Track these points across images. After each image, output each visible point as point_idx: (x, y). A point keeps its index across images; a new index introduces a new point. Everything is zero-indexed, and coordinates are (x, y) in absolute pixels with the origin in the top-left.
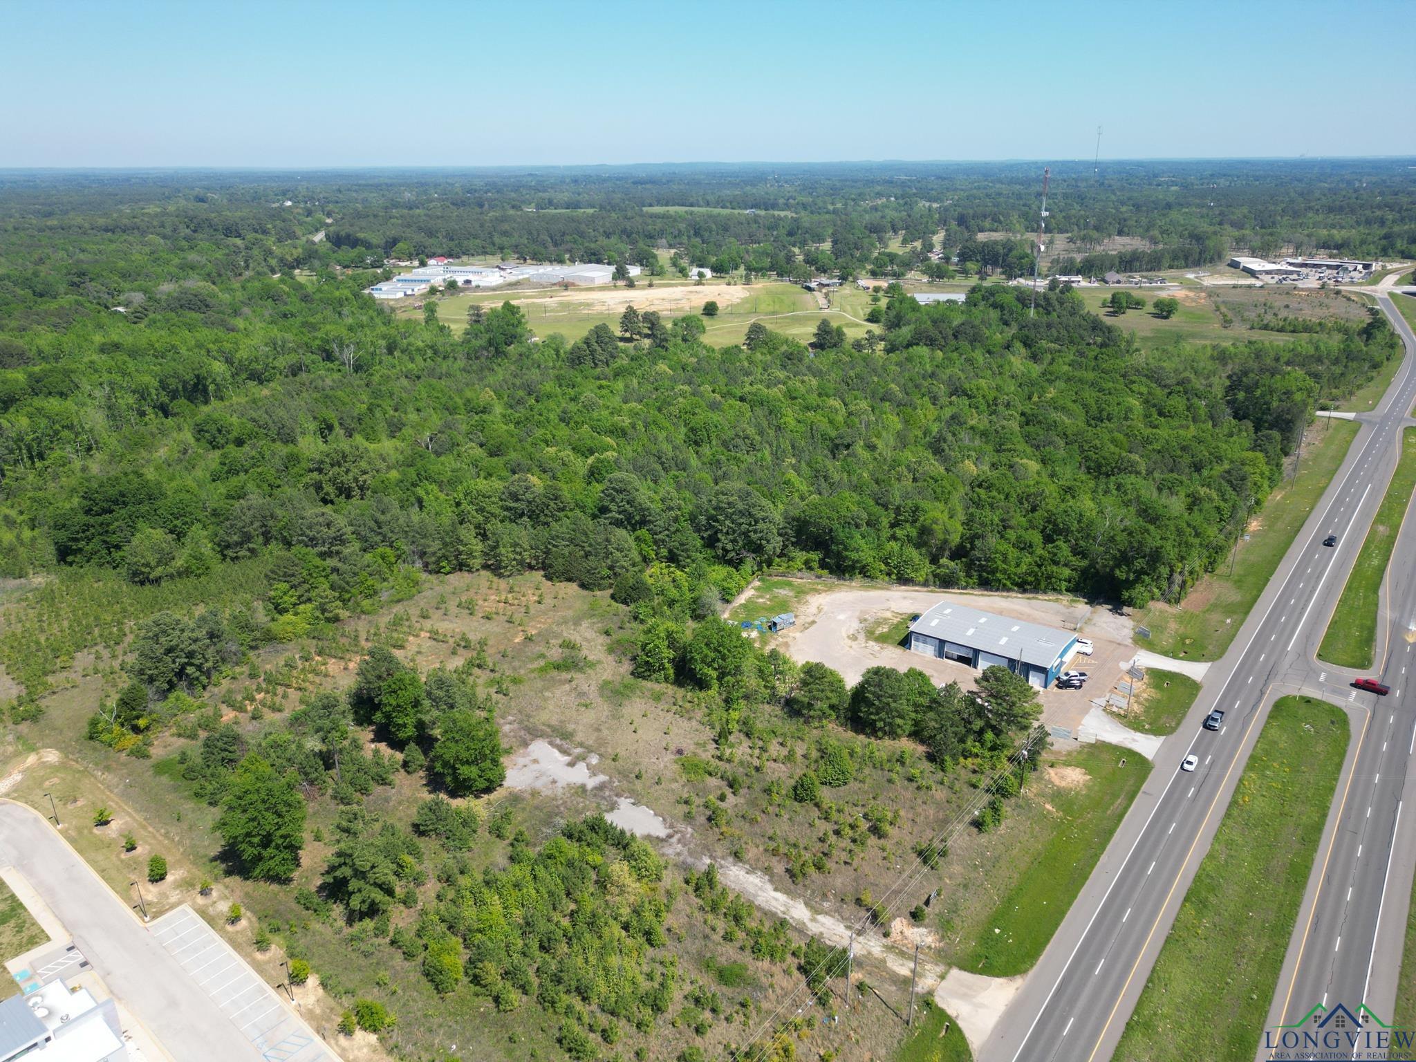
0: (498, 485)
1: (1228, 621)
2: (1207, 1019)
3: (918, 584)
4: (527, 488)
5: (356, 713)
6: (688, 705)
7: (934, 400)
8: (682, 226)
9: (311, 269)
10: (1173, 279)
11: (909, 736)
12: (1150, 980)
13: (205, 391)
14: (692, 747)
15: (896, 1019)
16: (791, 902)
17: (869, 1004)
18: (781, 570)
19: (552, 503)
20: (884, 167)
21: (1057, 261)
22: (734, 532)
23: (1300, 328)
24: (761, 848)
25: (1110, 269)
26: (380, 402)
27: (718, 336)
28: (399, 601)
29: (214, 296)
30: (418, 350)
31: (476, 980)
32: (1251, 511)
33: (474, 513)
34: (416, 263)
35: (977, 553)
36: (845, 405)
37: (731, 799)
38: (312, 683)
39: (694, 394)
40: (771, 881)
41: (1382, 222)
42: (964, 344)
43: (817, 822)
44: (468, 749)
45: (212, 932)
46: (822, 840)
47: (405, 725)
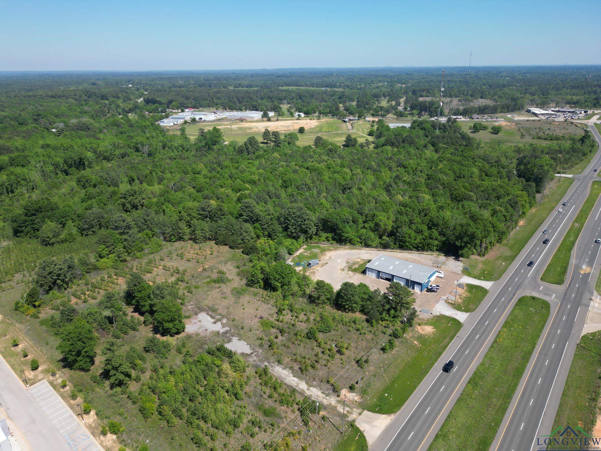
0: (196, 204)
1: (504, 264)
2: (471, 434)
3: (374, 247)
4: (209, 206)
5: (127, 300)
6: (268, 298)
7: (390, 169)
8: (294, 95)
9: (136, 113)
10: (502, 117)
11: (360, 311)
12: (448, 416)
13: (84, 164)
14: (267, 316)
15: (337, 432)
16: (300, 382)
17: (326, 425)
18: (316, 241)
19: (219, 212)
20: (384, 70)
21: (452, 109)
22: (296, 224)
23: (554, 138)
24: (290, 359)
25: (475, 113)
26: (155, 169)
27: (303, 142)
28: (152, 253)
29: (92, 124)
30: (175, 147)
31: (160, 413)
32: (520, 216)
33: (186, 216)
34: (180, 111)
35: (397, 234)
36: (351, 171)
37: (280, 338)
38: (111, 287)
39: (287, 166)
40: (292, 373)
41: (595, 92)
42: (407, 145)
43: (315, 348)
44: (168, 316)
45: (54, 391)
46: (316, 355)
47: (144, 306)
